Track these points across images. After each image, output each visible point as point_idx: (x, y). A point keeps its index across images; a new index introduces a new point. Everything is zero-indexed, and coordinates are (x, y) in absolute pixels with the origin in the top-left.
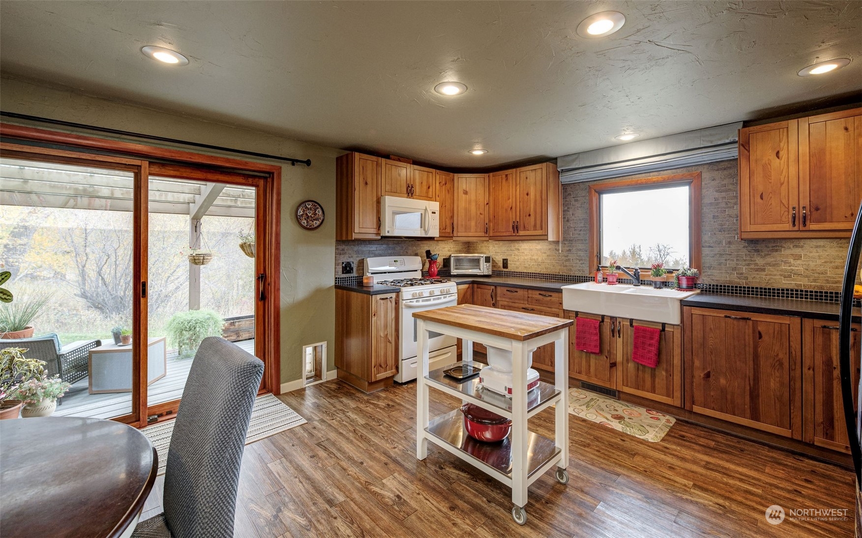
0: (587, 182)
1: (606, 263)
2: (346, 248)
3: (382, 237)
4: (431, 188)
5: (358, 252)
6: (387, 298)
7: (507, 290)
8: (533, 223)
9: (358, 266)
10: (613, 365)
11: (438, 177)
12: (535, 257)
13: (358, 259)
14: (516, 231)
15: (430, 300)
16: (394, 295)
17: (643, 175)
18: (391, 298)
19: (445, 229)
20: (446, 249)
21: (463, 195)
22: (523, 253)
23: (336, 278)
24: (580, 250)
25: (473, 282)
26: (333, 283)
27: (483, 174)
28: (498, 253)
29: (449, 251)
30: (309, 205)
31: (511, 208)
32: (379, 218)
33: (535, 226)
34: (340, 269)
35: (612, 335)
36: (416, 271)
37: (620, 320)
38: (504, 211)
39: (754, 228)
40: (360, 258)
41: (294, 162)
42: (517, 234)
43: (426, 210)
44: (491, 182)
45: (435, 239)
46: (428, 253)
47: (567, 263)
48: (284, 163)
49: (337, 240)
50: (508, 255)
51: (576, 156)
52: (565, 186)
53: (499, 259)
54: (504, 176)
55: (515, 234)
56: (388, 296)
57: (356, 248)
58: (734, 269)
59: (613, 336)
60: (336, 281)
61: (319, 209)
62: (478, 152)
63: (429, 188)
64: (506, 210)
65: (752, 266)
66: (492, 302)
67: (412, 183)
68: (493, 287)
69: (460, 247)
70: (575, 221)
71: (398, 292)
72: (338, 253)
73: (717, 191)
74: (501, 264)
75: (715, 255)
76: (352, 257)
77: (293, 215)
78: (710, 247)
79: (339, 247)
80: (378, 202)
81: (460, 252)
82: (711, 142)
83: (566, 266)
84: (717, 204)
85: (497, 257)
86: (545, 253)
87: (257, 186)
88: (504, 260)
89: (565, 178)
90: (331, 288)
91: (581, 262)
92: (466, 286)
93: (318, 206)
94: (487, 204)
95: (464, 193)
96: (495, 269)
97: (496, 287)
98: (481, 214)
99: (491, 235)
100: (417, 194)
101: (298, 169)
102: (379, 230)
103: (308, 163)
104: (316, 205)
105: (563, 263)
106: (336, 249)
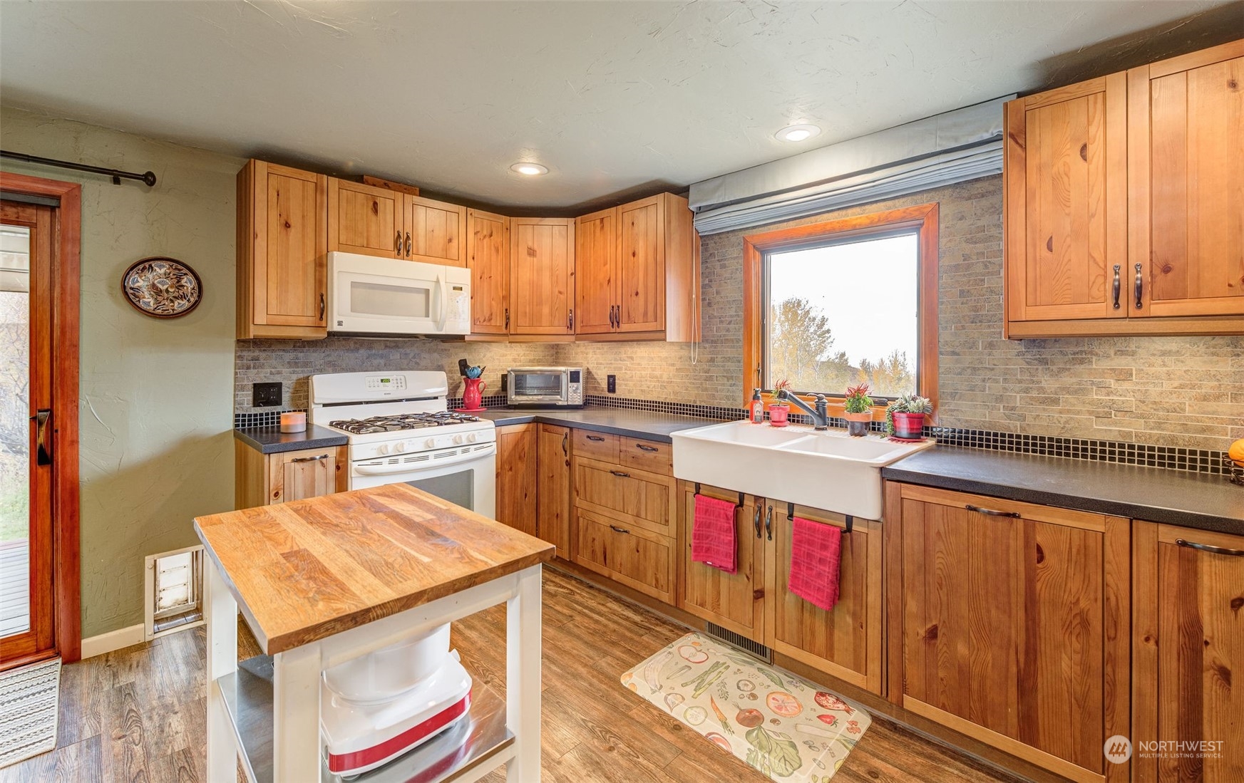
0: (741, 230)
1: (771, 384)
2: (263, 355)
3: (331, 334)
4: (455, 242)
5: (294, 364)
6: (313, 459)
7: (588, 437)
8: (641, 310)
9: (296, 391)
10: (759, 594)
11: (471, 222)
12: (658, 373)
13: (295, 377)
14: (615, 324)
15: (426, 458)
16: (332, 452)
17: (836, 214)
18: (326, 457)
19: (490, 320)
20: (510, 357)
21: (528, 258)
22: (639, 364)
23: (237, 416)
24: (729, 359)
25: (537, 420)
26: (230, 426)
27: (566, 219)
28: (601, 364)
29: (515, 360)
30: (161, 267)
31: (609, 281)
32: (322, 296)
33: (645, 314)
34: (248, 396)
35: (756, 533)
36: (436, 398)
37: (773, 504)
38: (598, 287)
39: (1032, 313)
40: (301, 376)
41: (117, 177)
42: (618, 330)
43: (438, 282)
44: (579, 233)
45: (467, 338)
46: (463, 365)
47: (708, 385)
48: (88, 178)
49: (238, 341)
50: (615, 368)
51: (719, 181)
52: (705, 239)
53: (601, 377)
54: (598, 222)
55: (613, 330)
56: (317, 453)
57: (289, 356)
58: (999, 399)
59: (759, 535)
60: (236, 421)
61: (190, 277)
62: (529, 170)
63: (450, 240)
64: (601, 285)
65: (1034, 394)
66: (565, 458)
67: (408, 229)
68: (567, 430)
69: (539, 353)
70: (722, 306)
71: (344, 444)
72: (241, 366)
73: (967, 241)
74: (604, 385)
75: (964, 369)
76: (279, 373)
77: (119, 286)
78: (954, 353)
79: (245, 354)
80: (321, 264)
81: (539, 362)
82: (956, 139)
83: (706, 389)
84: (968, 267)
85: (599, 372)
86: (673, 365)
87: (32, 226)
88: (609, 377)
89: (705, 224)
90: (223, 436)
91: (731, 382)
92: (521, 427)
93: (185, 271)
94: (572, 274)
95: (529, 254)
96: (591, 393)
97: (571, 429)
98: (560, 293)
99: (578, 331)
100: (422, 251)
101: (131, 192)
102: (321, 318)
103: (149, 179)
104: (180, 267)
105: (702, 384)
106: (238, 357)
